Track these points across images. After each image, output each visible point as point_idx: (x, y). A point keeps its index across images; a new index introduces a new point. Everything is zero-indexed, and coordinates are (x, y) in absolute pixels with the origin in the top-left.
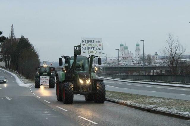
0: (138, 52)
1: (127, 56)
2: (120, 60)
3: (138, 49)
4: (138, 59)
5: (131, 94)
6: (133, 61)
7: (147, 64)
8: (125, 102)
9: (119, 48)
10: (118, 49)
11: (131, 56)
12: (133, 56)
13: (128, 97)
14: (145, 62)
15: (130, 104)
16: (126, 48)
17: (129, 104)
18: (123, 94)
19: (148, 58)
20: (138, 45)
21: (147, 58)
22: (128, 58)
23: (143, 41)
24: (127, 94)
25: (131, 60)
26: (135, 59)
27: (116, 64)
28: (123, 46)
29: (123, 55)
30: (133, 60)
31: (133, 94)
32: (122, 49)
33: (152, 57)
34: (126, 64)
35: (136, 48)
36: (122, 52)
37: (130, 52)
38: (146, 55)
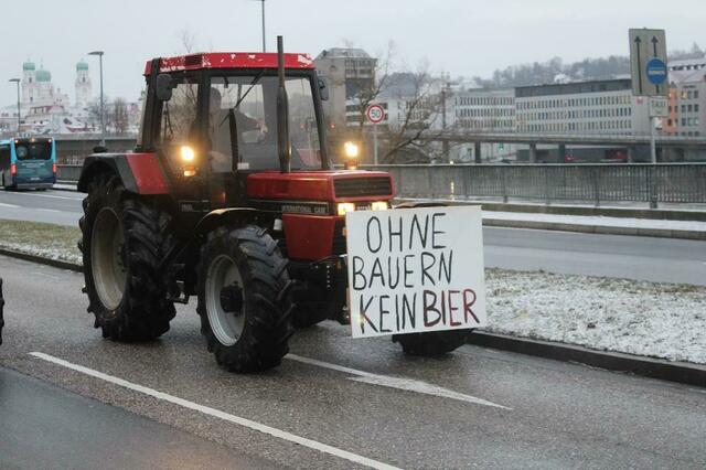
0: (85, 90)
1: (49, 104)
2: (23, 116)
3: (84, 80)
4: (85, 115)
5: (63, 227)
6: (66, 121)
7: (113, 130)
8: (44, 251)
9: (21, 75)
10: (18, 81)
11: (59, 103)
12: (68, 103)
13: (52, 236)
14: (108, 124)
15: (60, 258)
16: (45, 76)
17: (55, 258)
18: (35, 228)
19: (116, 111)
20: (82, 67)
21: (112, 109)
22: (50, 111)
23: (101, 54)
24: (49, 227)
25: (62, 118)
26: (76, 113)
27: (12, 130)
28: (33, 68)
29: (34, 101)
30: (69, 118)
31: (70, 227)
32: (30, 80)
33: (129, 108)
34: (44, 130)
35: (76, 77)
36: (31, 91)
37: (56, 91)
38: (108, 102)
